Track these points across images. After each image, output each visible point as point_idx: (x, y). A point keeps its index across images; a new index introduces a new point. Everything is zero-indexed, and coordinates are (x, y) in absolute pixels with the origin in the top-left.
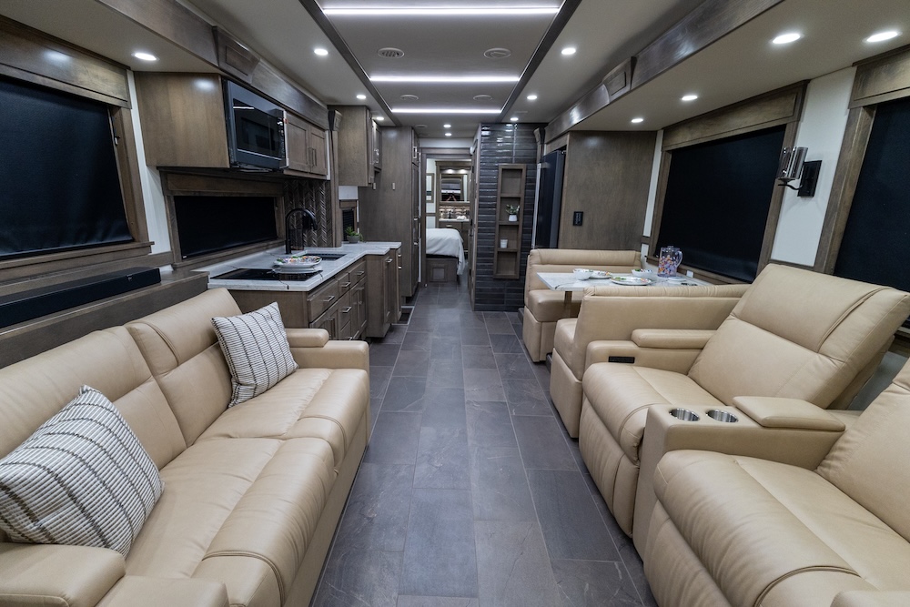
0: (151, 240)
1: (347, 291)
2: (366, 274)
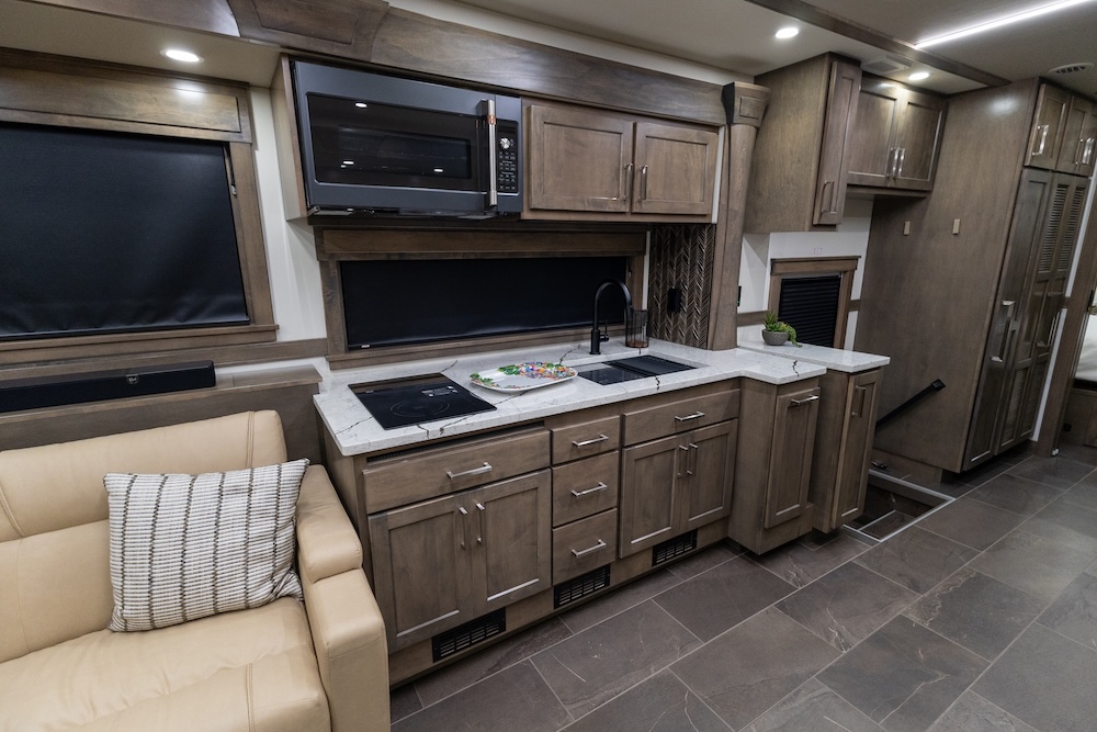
1: (604, 448)
2: (734, 415)
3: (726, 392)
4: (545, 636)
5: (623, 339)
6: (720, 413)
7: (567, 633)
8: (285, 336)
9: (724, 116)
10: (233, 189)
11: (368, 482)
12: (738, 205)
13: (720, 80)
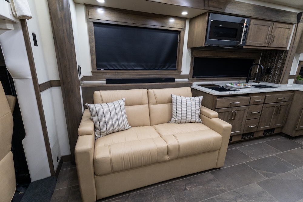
0: (182, 70)
1: (260, 103)
2: (291, 100)
3: (290, 94)
4: (238, 145)
5: (252, 81)
6: (287, 99)
7: (243, 145)
8: (182, 73)
9: (296, 21)
10: (179, 41)
11: (218, 101)
12: (296, 45)
13: (297, 11)
